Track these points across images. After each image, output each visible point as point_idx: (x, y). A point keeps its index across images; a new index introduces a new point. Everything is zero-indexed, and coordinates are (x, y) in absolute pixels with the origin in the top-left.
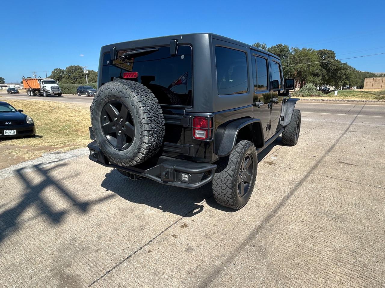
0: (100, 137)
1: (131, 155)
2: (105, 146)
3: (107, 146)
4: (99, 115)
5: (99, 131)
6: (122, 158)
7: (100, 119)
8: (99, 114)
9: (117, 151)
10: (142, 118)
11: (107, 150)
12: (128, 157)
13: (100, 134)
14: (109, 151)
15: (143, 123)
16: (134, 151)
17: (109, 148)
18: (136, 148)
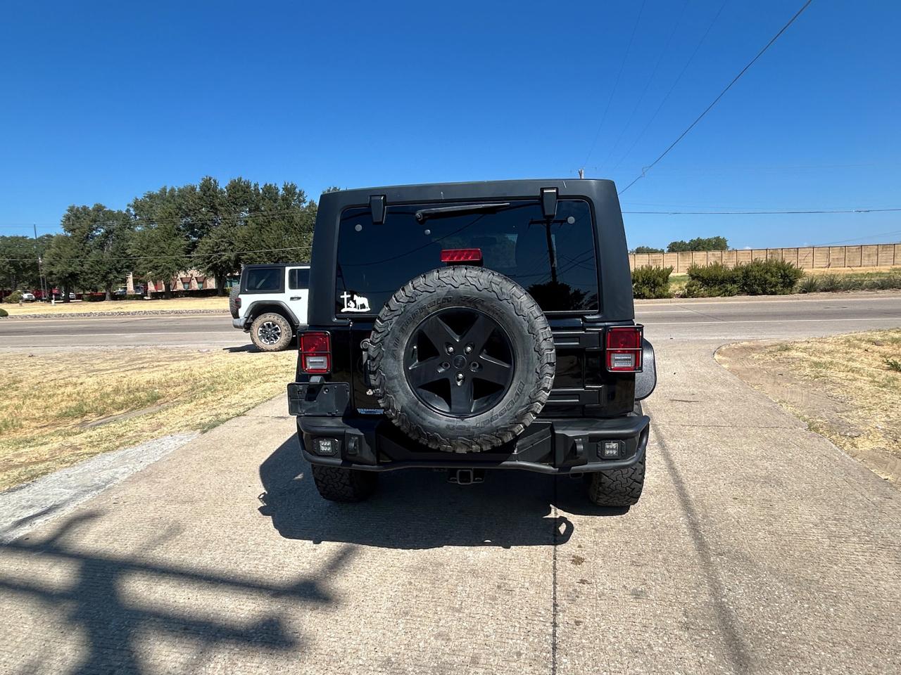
0: (403, 395)
1: (508, 421)
2: (418, 415)
3: (424, 415)
4: (402, 344)
5: (399, 381)
6: (476, 433)
7: (403, 353)
8: (402, 342)
9: (457, 422)
10: (541, 339)
11: (426, 424)
12: (498, 427)
13: (402, 389)
14: (431, 424)
15: (545, 348)
16: (518, 409)
17: (431, 418)
18: (522, 403)
